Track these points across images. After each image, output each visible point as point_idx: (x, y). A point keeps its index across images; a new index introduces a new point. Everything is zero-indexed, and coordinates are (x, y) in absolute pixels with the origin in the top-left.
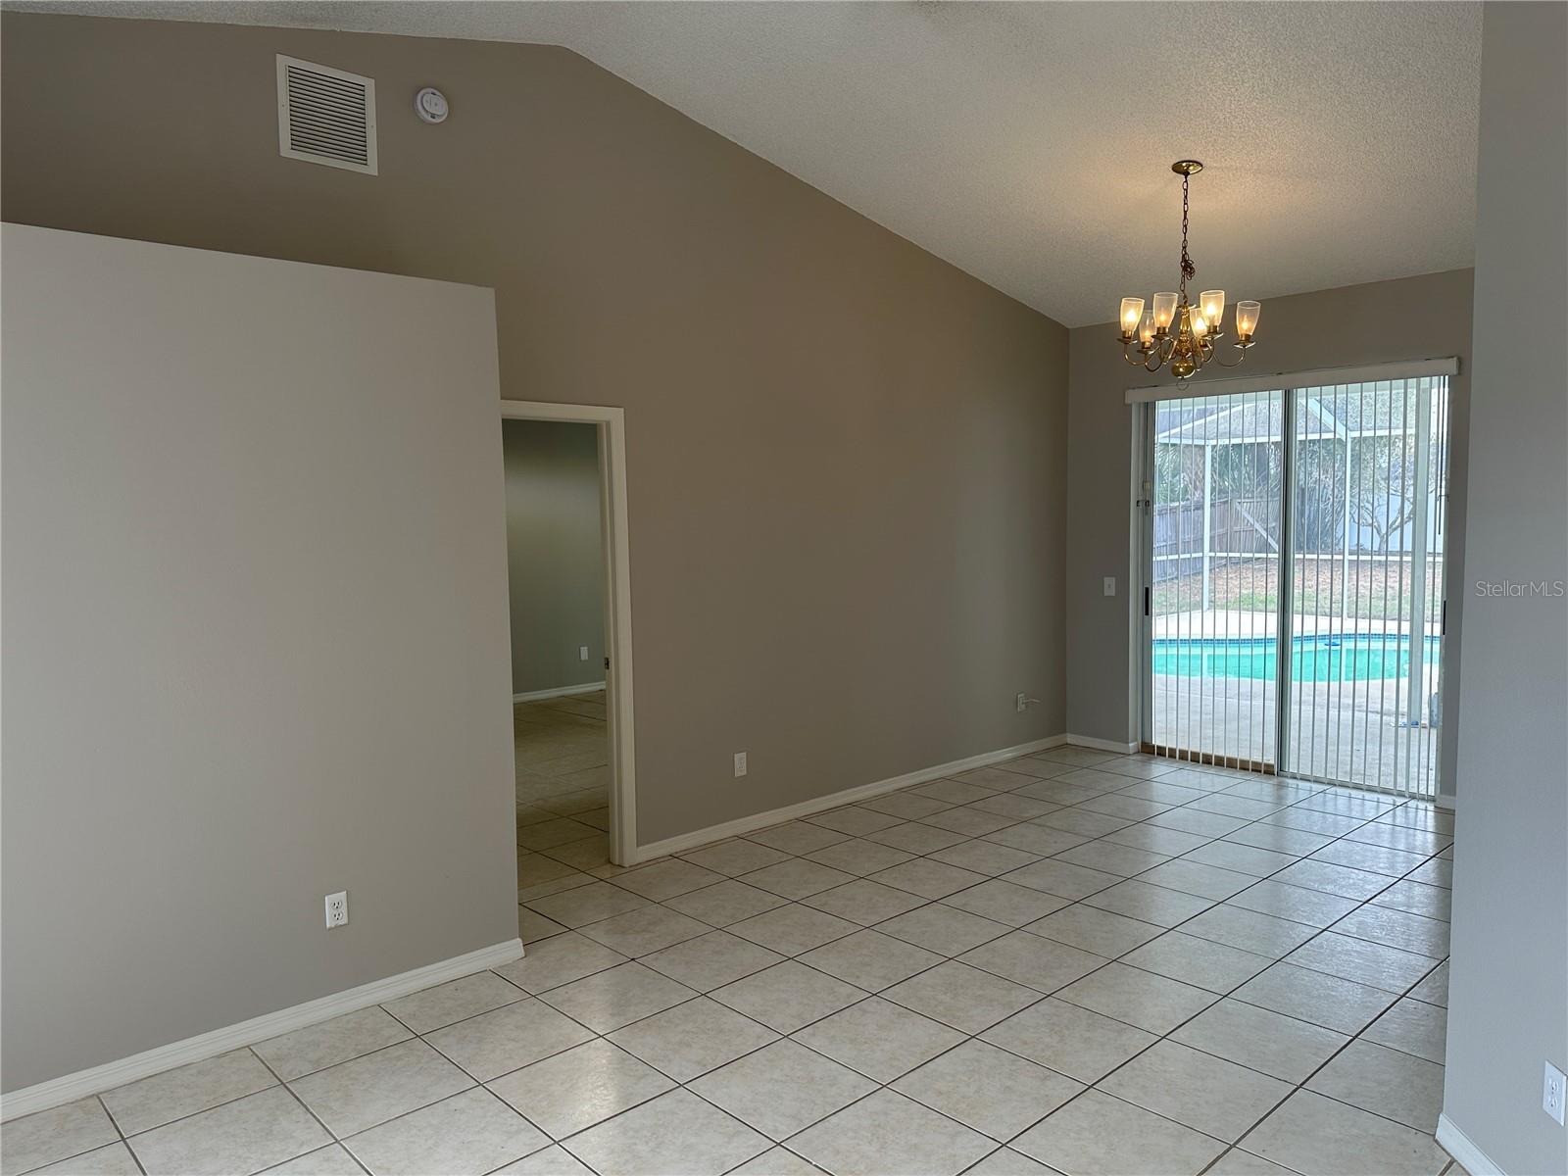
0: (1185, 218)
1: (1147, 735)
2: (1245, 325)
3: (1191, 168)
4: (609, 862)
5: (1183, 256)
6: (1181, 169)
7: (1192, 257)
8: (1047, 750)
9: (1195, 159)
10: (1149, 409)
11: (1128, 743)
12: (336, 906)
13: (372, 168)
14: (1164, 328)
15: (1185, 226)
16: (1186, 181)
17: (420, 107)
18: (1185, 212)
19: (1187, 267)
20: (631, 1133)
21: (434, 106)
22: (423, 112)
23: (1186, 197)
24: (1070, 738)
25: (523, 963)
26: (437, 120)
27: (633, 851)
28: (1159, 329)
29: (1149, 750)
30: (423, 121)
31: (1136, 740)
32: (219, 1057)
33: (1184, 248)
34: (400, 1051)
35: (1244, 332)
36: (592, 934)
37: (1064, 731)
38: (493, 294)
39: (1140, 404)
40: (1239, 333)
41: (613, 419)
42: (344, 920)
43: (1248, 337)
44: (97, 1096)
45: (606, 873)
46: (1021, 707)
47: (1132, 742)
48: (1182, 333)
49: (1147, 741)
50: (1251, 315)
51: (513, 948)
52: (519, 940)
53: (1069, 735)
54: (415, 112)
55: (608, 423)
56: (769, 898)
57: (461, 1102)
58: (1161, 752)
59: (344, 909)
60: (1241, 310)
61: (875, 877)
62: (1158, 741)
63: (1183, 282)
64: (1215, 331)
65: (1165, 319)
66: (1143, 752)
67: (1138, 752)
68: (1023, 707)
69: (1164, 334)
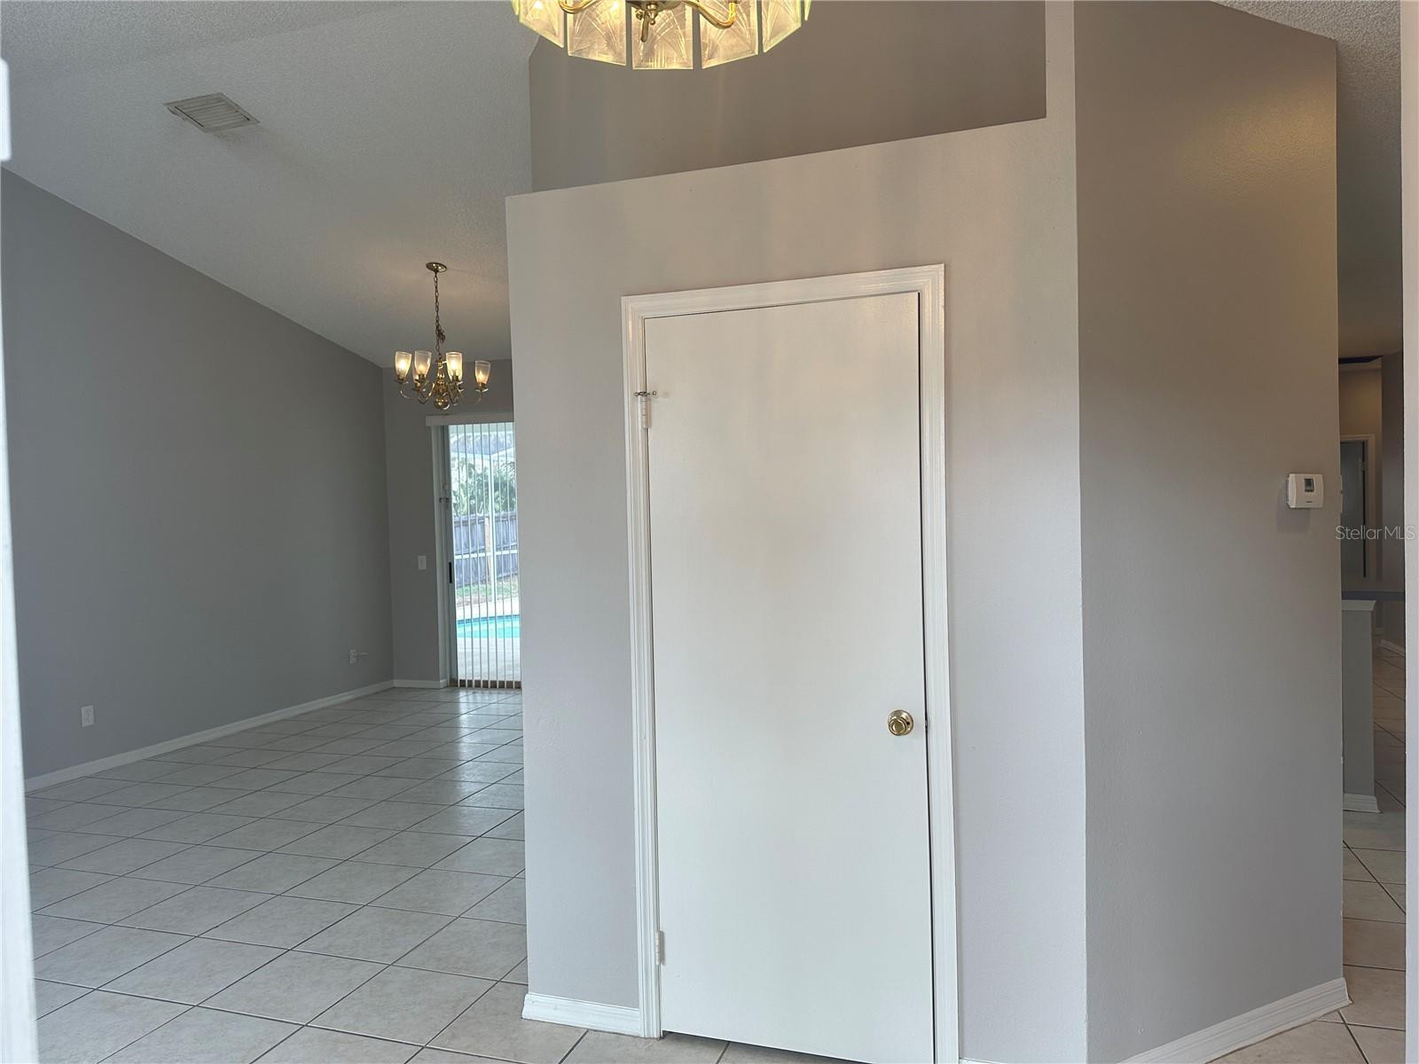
0: (437, 301)
1: (454, 673)
2: (481, 377)
3: (440, 268)
5: (437, 327)
6: (432, 268)
7: (442, 328)
8: (377, 693)
9: (441, 262)
10: (444, 433)
11: (439, 680)
14: (423, 375)
15: (437, 307)
16: (436, 277)
18: (437, 297)
19: (440, 335)
23: (436, 287)
24: (397, 683)
28: (419, 375)
29: (456, 684)
31: (446, 677)
33: (437, 321)
35: (480, 381)
37: (392, 678)
39: (437, 426)
40: (478, 381)
43: (484, 386)
46: (353, 660)
47: (442, 679)
48: (439, 378)
49: (454, 677)
50: (485, 370)
53: (395, 681)
58: (463, 684)
60: (478, 365)
62: (461, 676)
63: (438, 344)
64: (457, 380)
65: (423, 368)
66: (451, 686)
67: (447, 687)
68: (355, 660)
69: (423, 378)
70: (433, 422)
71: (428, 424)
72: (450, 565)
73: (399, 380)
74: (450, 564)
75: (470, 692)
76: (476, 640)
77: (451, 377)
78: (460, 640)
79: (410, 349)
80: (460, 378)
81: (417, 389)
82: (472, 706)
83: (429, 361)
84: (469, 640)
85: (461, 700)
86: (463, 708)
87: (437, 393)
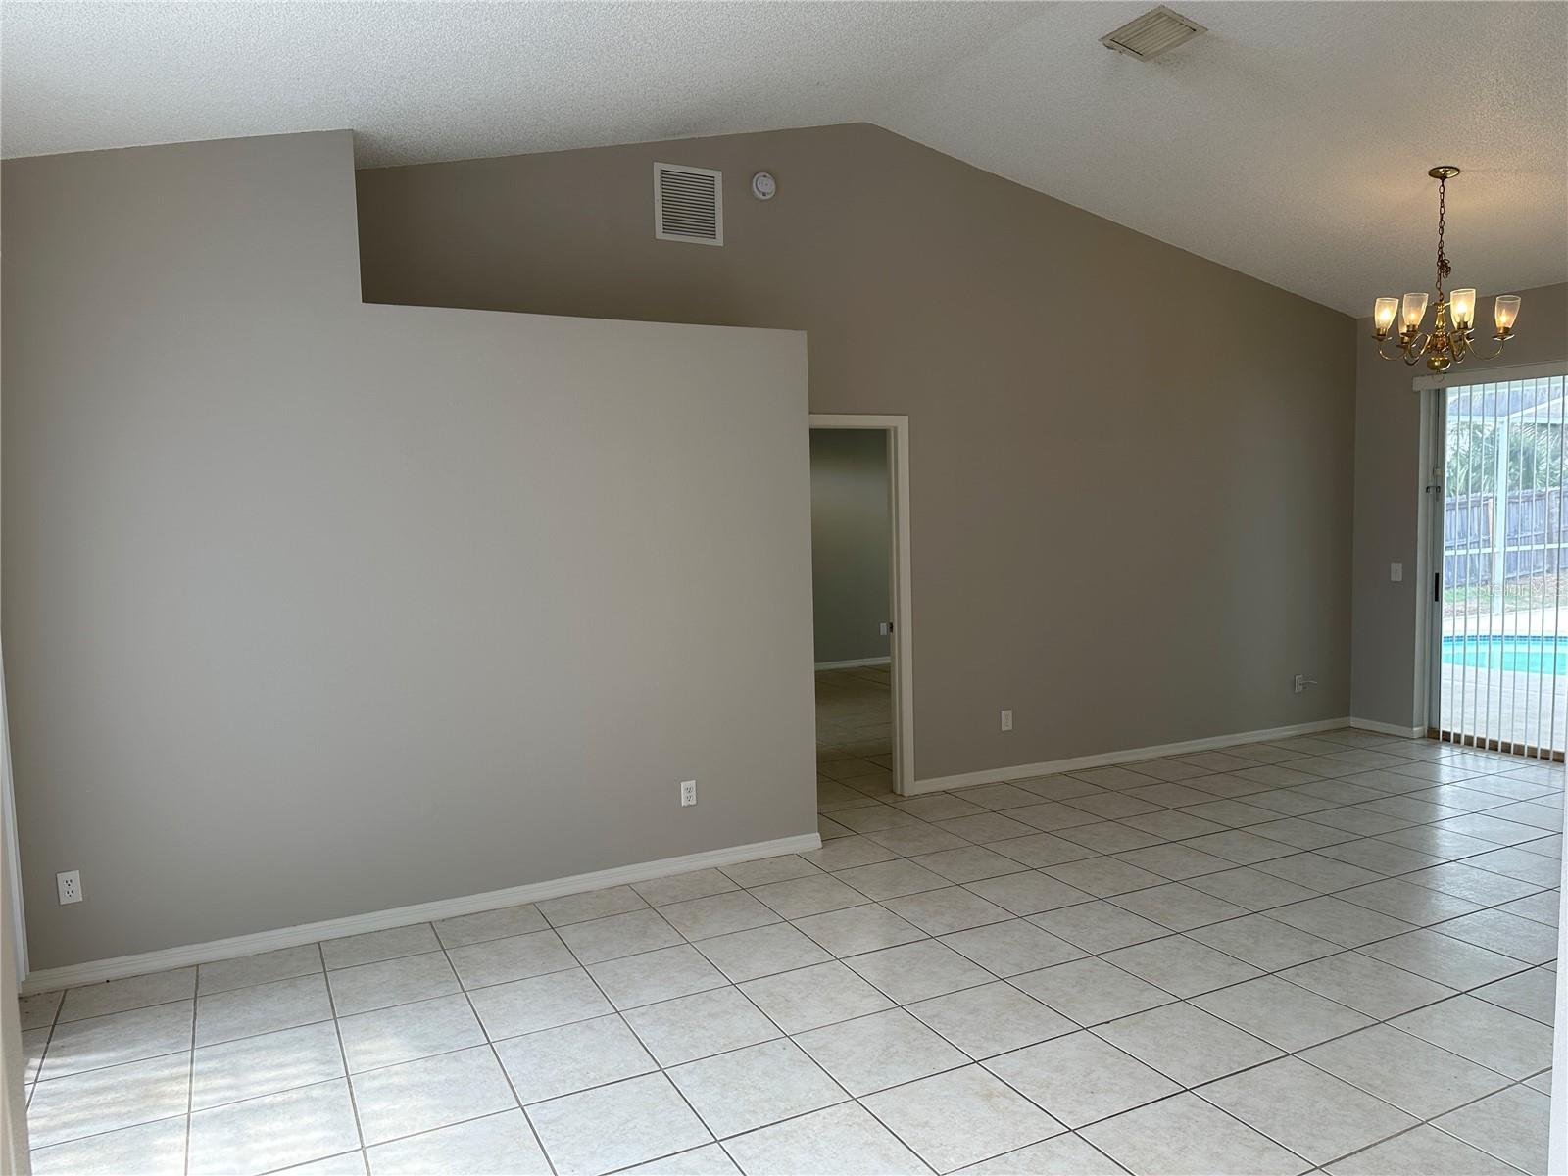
0: (1441, 219)
1: (1434, 721)
2: (1504, 319)
3: (1449, 172)
4: (892, 791)
5: (1440, 256)
6: (1439, 174)
7: (1448, 255)
8: (1328, 731)
9: (1450, 165)
10: (1439, 396)
11: (1412, 727)
12: (689, 790)
13: (719, 241)
14: (1414, 326)
15: (1441, 228)
16: (1443, 186)
17: (755, 189)
18: (1442, 214)
19: (1444, 266)
20: (892, 960)
21: (764, 186)
22: (757, 193)
23: (1442, 200)
24: (1354, 722)
25: (820, 852)
26: (768, 197)
27: (911, 784)
28: (1408, 327)
29: (1436, 736)
30: (757, 199)
31: (1422, 725)
32: (611, 888)
33: (1441, 248)
34: (731, 896)
35: (1502, 326)
36: (874, 838)
37: (1348, 716)
38: (806, 336)
39: (1430, 391)
40: (1498, 326)
41: (899, 425)
42: (693, 802)
43: (1507, 331)
44: (534, 903)
45: (889, 799)
46: (1299, 688)
47: (1418, 726)
48: (1437, 328)
49: (1434, 725)
50: (1510, 309)
51: (812, 841)
52: (818, 834)
53: (1352, 718)
54: (751, 192)
55: (895, 429)
56: (1025, 828)
57: (773, 930)
58: (1447, 737)
59: (694, 793)
60: (1500, 303)
61: (1123, 821)
62: (1444, 727)
63: (1439, 281)
64: (1466, 328)
65: (1414, 317)
66: (1428, 737)
67: (1424, 737)
68: (1301, 688)
69: (1414, 331)
70: (1423, 384)
71: (1415, 389)
72: (1437, 578)
73: (1380, 336)
74: (1437, 575)
75: (1457, 751)
76: (1470, 670)
77: (1456, 325)
78: (1445, 667)
79: (1396, 291)
80: (1470, 324)
81: (1404, 346)
82: (1459, 774)
83: (1424, 305)
84: (1459, 668)
85: (1443, 761)
86: (1445, 774)
87: (1433, 347)
